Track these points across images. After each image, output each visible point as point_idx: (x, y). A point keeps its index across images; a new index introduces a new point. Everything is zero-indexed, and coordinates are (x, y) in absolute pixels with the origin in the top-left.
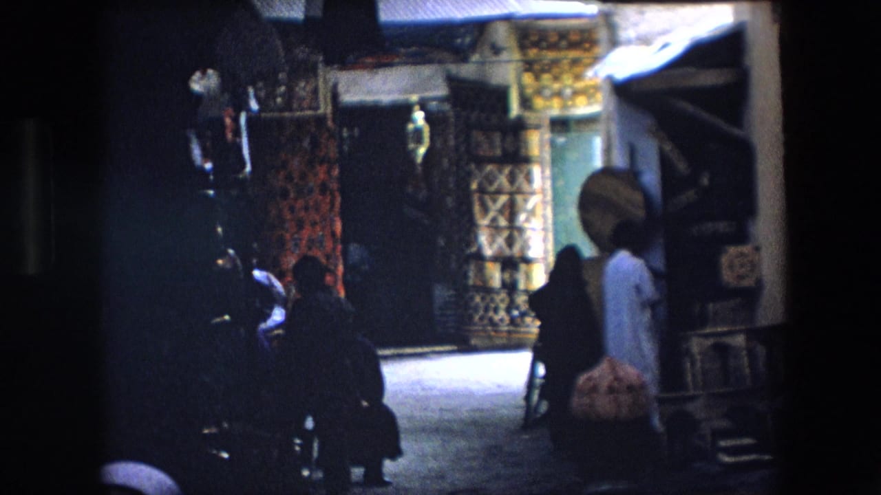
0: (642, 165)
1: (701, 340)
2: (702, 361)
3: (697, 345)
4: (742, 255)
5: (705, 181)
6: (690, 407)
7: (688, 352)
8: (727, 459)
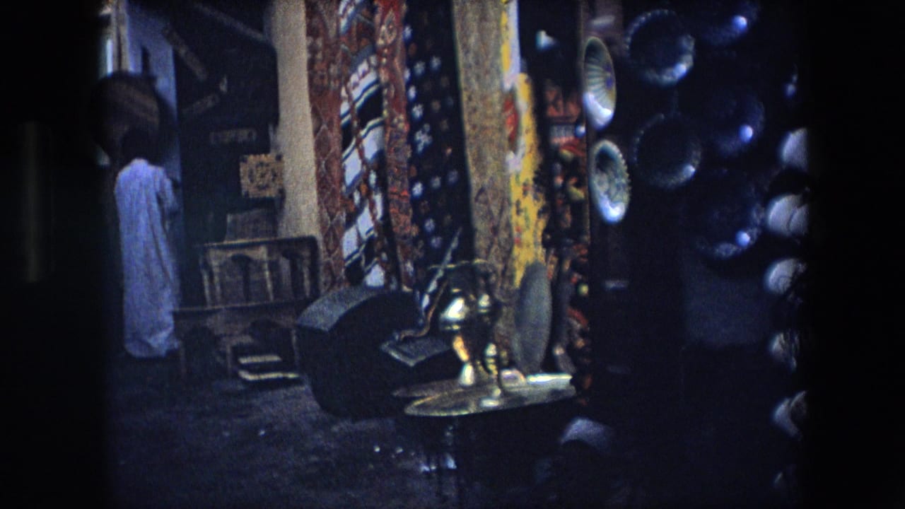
0: (155, 70)
1: (219, 253)
2: (221, 275)
3: (216, 258)
4: (261, 164)
5: (223, 88)
6: (210, 322)
7: (207, 266)
8: (250, 377)
